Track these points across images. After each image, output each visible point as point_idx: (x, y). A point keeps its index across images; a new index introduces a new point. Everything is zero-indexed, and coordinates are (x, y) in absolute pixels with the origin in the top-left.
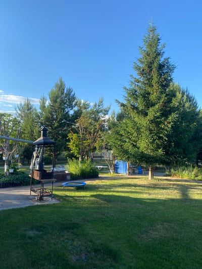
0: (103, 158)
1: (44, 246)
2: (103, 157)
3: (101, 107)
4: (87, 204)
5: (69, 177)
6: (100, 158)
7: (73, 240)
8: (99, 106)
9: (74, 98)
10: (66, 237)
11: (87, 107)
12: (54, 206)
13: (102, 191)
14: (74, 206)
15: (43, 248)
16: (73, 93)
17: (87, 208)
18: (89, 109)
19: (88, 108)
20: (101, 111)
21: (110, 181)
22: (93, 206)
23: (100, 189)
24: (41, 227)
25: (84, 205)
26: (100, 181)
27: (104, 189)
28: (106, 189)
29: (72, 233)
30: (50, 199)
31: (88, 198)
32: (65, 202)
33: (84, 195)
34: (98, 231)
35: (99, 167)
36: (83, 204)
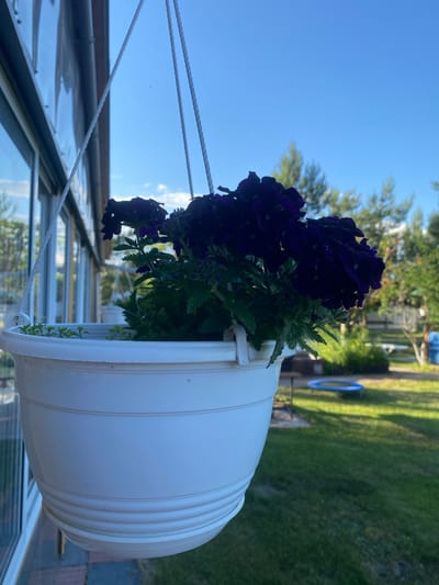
0: (390, 326)
1: (296, 525)
2: (391, 323)
3: (387, 202)
4: (375, 435)
5: (318, 369)
6: (382, 326)
7: (361, 523)
8: (383, 200)
9: (322, 188)
10: (343, 513)
11: (353, 205)
12: (298, 432)
13: (406, 407)
14: (344, 437)
15: (295, 530)
16: (320, 176)
17: (376, 447)
18: (359, 209)
19: (356, 207)
20: (389, 213)
21: (421, 383)
22: (391, 442)
23: (400, 402)
24: (281, 479)
25: (369, 439)
26: (397, 382)
27: (409, 403)
28: (416, 402)
29: (355, 503)
30: (287, 416)
31: (376, 423)
32: (323, 427)
33: (364, 414)
34: (421, 509)
35: (384, 346)
36: (366, 435)
